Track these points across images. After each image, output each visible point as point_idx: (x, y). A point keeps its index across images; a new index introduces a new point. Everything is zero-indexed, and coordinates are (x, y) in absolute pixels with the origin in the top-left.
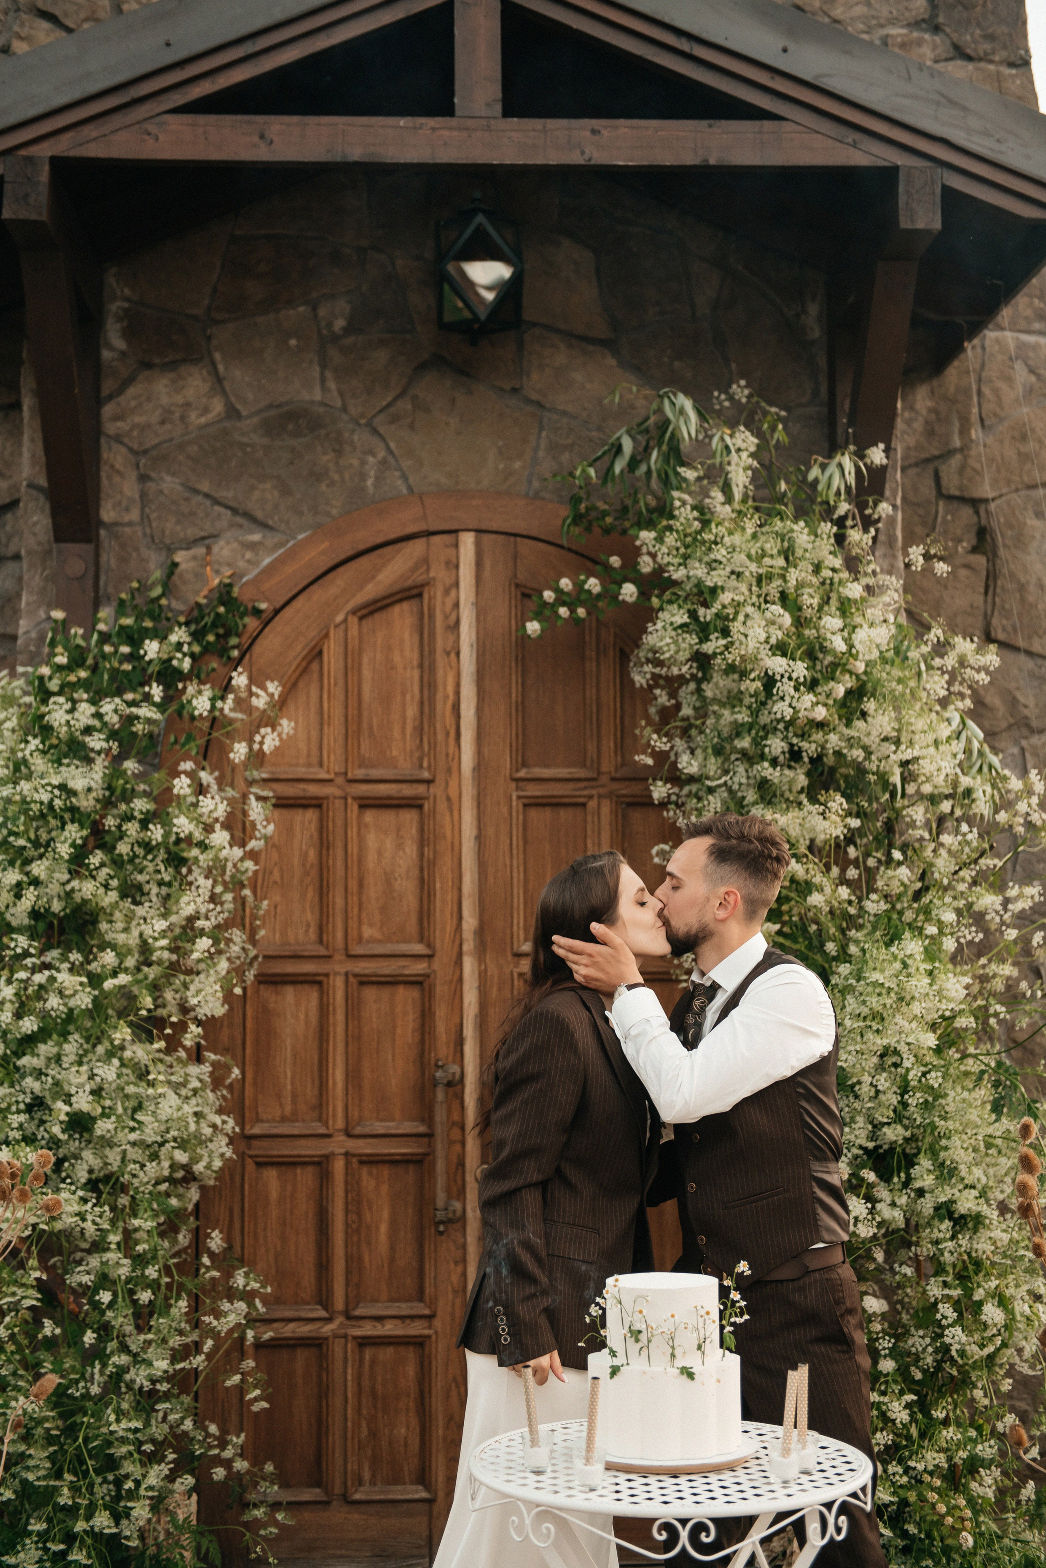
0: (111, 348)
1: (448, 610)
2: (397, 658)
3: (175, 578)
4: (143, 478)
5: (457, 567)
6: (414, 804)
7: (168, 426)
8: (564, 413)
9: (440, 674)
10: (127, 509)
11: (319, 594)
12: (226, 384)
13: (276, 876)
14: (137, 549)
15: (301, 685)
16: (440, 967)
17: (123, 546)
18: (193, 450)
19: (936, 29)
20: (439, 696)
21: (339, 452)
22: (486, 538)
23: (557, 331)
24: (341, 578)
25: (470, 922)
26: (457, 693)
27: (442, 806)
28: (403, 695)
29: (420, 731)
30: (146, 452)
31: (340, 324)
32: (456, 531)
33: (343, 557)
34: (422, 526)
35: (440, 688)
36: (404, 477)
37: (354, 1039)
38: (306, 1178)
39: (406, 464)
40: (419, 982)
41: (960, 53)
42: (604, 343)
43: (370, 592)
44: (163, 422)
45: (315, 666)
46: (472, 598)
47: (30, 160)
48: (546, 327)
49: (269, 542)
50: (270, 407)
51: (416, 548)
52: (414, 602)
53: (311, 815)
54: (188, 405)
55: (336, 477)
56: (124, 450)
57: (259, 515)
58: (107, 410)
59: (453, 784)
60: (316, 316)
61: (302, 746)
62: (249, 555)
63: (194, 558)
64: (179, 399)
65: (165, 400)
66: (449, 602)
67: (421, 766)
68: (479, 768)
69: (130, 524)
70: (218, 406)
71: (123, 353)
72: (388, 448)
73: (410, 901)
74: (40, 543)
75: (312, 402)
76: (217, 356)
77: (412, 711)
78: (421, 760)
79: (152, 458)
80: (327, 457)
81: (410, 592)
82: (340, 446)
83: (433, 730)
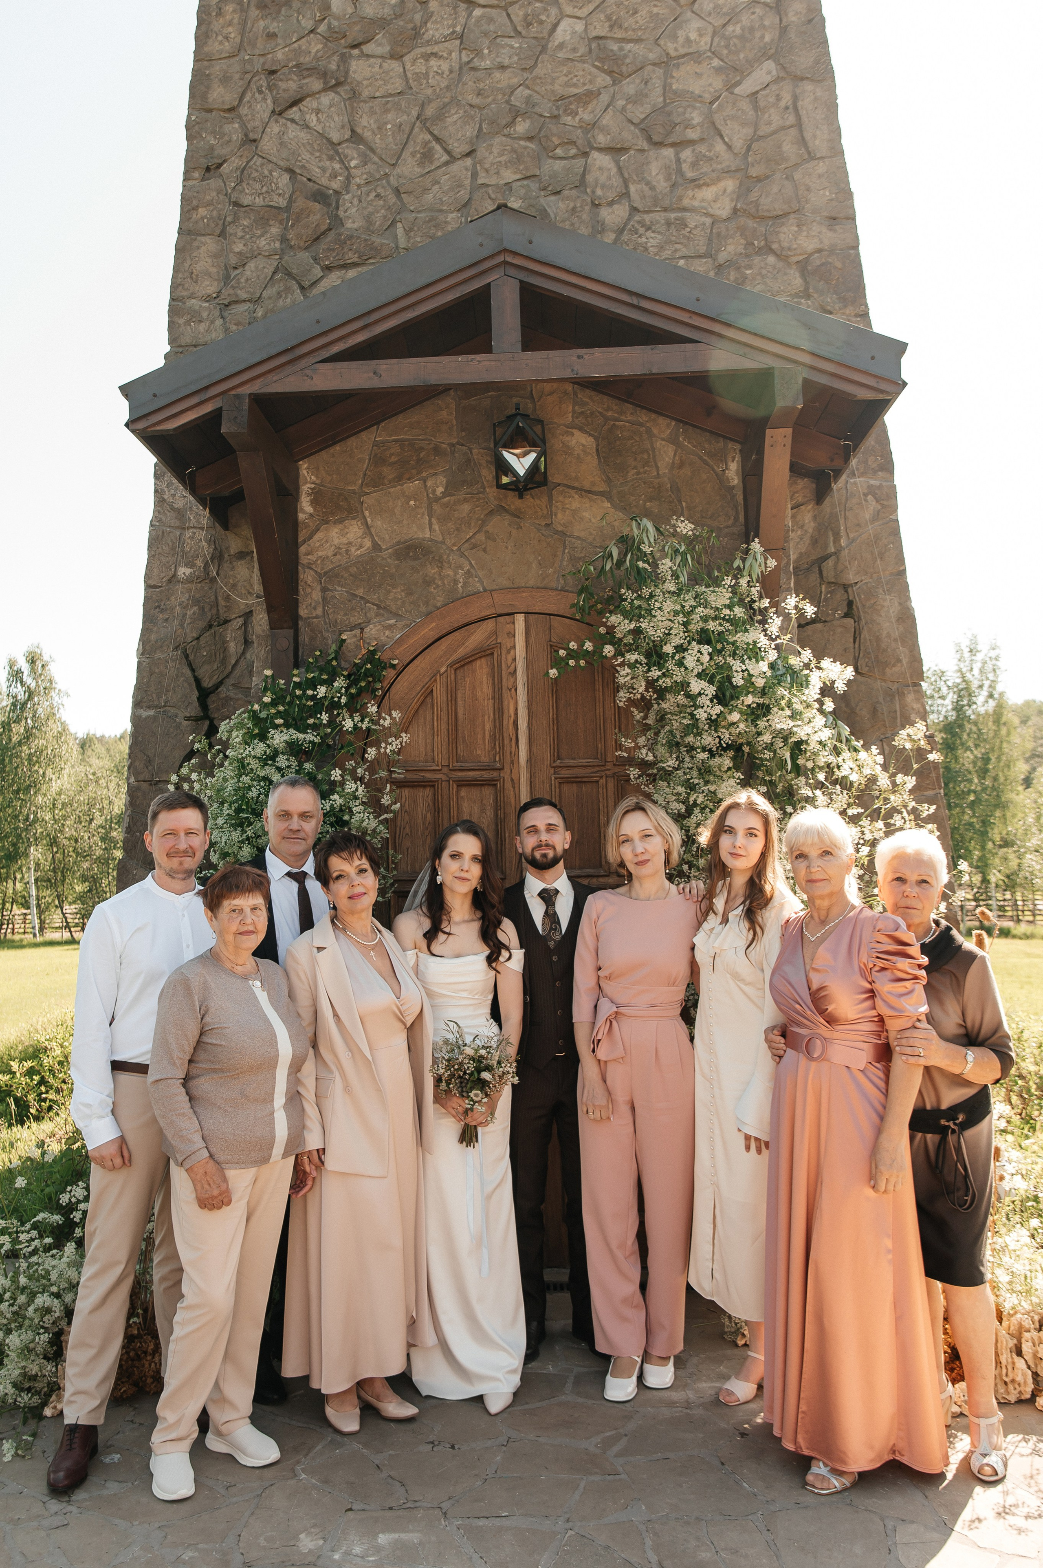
0: (304, 512)
1: (509, 663)
2: (479, 693)
3: (344, 648)
4: (324, 590)
5: (514, 636)
6: (491, 783)
7: (338, 557)
8: (578, 538)
9: (505, 703)
10: (315, 608)
11: (429, 656)
12: (373, 530)
13: (408, 830)
14: (321, 632)
15: (420, 712)
17: (312, 630)
18: (354, 570)
19: (808, 296)
20: (505, 716)
21: (441, 568)
22: (531, 617)
23: (573, 488)
24: (444, 646)
26: (516, 714)
27: (508, 784)
28: (483, 716)
29: (493, 737)
30: (325, 573)
31: (440, 490)
32: (513, 614)
33: (444, 632)
34: (491, 611)
35: (506, 711)
36: (481, 581)
39: (481, 573)
42: (601, 494)
43: (461, 652)
44: (335, 555)
45: (429, 700)
46: (524, 655)
47: (238, 396)
48: (565, 485)
49: (399, 625)
50: (399, 543)
51: (490, 625)
52: (488, 658)
53: (428, 791)
54: (350, 543)
55: (440, 583)
56: (312, 572)
57: (394, 608)
58: (302, 550)
59: (515, 771)
60: (426, 486)
61: (422, 749)
62: (387, 633)
63: (355, 636)
64: (344, 540)
65: (336, 541)
66: (510, 658)
67: (495, 761)
68: (531, 760)
69: (317, 617)
70: (368, 543)
71: (311, 515)
72: (471, 564)
74: (263, 631)
75: (424, 539)
76: (367, 513)
77: (488, 726)
78: (495, 756)
79: (329, 577)
80: (432, 571)
81: (486, 652)
82: (440, 563)
83: (501, 737)
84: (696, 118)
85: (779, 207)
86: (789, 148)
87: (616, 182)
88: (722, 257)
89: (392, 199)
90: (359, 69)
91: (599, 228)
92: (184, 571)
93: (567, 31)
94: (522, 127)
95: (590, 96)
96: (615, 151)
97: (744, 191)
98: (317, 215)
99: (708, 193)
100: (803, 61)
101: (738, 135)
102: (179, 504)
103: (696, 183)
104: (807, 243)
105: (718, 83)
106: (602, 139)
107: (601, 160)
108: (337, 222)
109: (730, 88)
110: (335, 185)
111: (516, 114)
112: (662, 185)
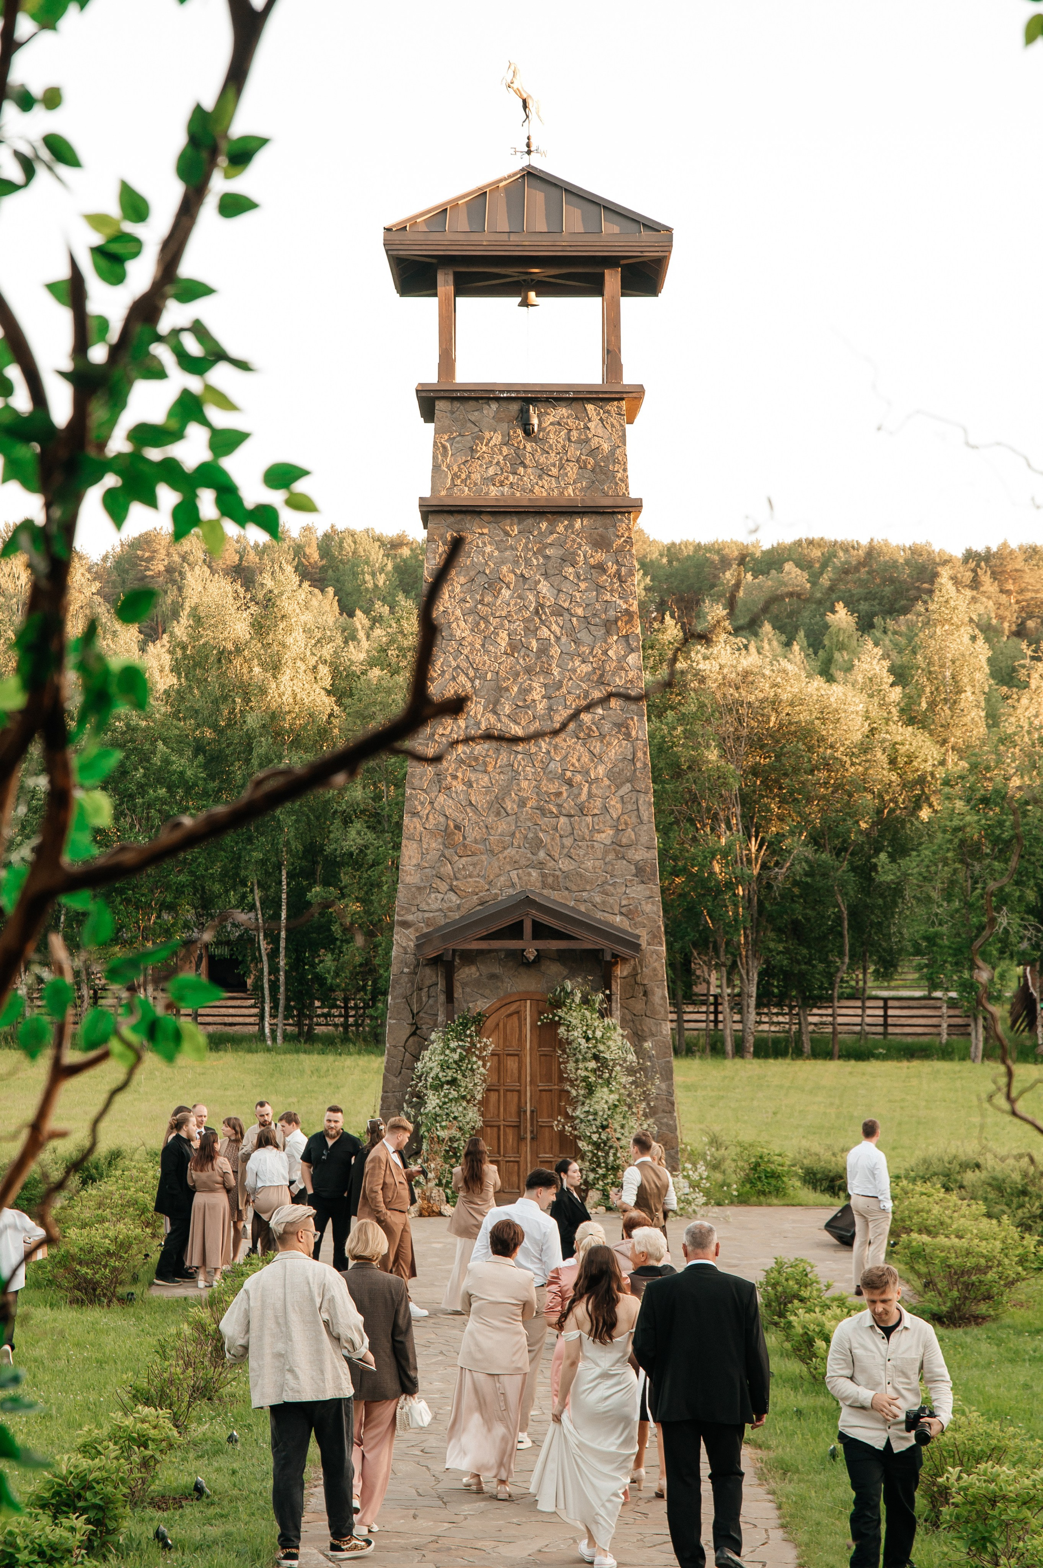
1: (524, 1016)
2: (514, 1025)
4: (463, 988)
5: (526, 1007)
6: (517, 1055)
7: (468, 977)
8: (549, 975)
9: (522, 1029)
10: (460, 995)
11: (498, 1013)
12: (479, 969)
14: (461, 1002)
15: (494, 1031)
16: (522, 1088)
18: (473, 982)
20: (522, 1034)
22: (532, 1001)
23: (548, 957)
24: (503, 1010)
25: (528, 1079)
26: (526, 1033)
27: (523, 1056)
28: (515, 1033)
29: (518, 1041)
30: (463, 983)
31: (503, 956)
32: (526, 1000)
33: (503, 1005)
34: (518, 999)
35: (522, 1032)
36: (516, 988)
37: (505, 1102)
38: (495, 1129)
39: (516, 985)
40: (519, 1091)
41: (643, 882)
43: (509, 1012)
46: (529, 1014)
49: (488, 1002)
50: (488, 973)
51: (517, 1003)
52: (517, 1014)
53: (497, 1057)
54: (472, 973)
55: (502, 988)
57: (486, 996)
58: (456, 975)
62: (484, 1004)
63: (472, 1005)
64: (470, 972)
65: (467, 972)
66: (524, 1014)
67: (518, 1048)
68: (530, 1048)
69: (460, 999)
70: (478, 973)
72: (512, 982)
73: (517, 1075)
74: (442, 1001)
75: (497, 973)
76: (478, 963)
77: (516, 1037)
78: (519, 1046)
80: (500, 984)
81: (518, 1012)
82: (502, 982)
83: (521, 1040)
84: (600, 804)
85: (629, 843)
87: (569, 828)
88: (607, 860)
89: (484, 830)
91: (563, 846)
92: (406, 970)
93: (553, 765)
94: (535, 804)
95: (560, 794)
96: (570, 816)
97: (616, 835)
98: (456, 835)
99: (603, 835)
101: (615, 813)
102: (404, 945)
103: (599, 831)
104: (638, 858)
106: (564, 812)
107: (563, 820)
108: (464, 838)
110: (463, 823)
111: (532, 799)
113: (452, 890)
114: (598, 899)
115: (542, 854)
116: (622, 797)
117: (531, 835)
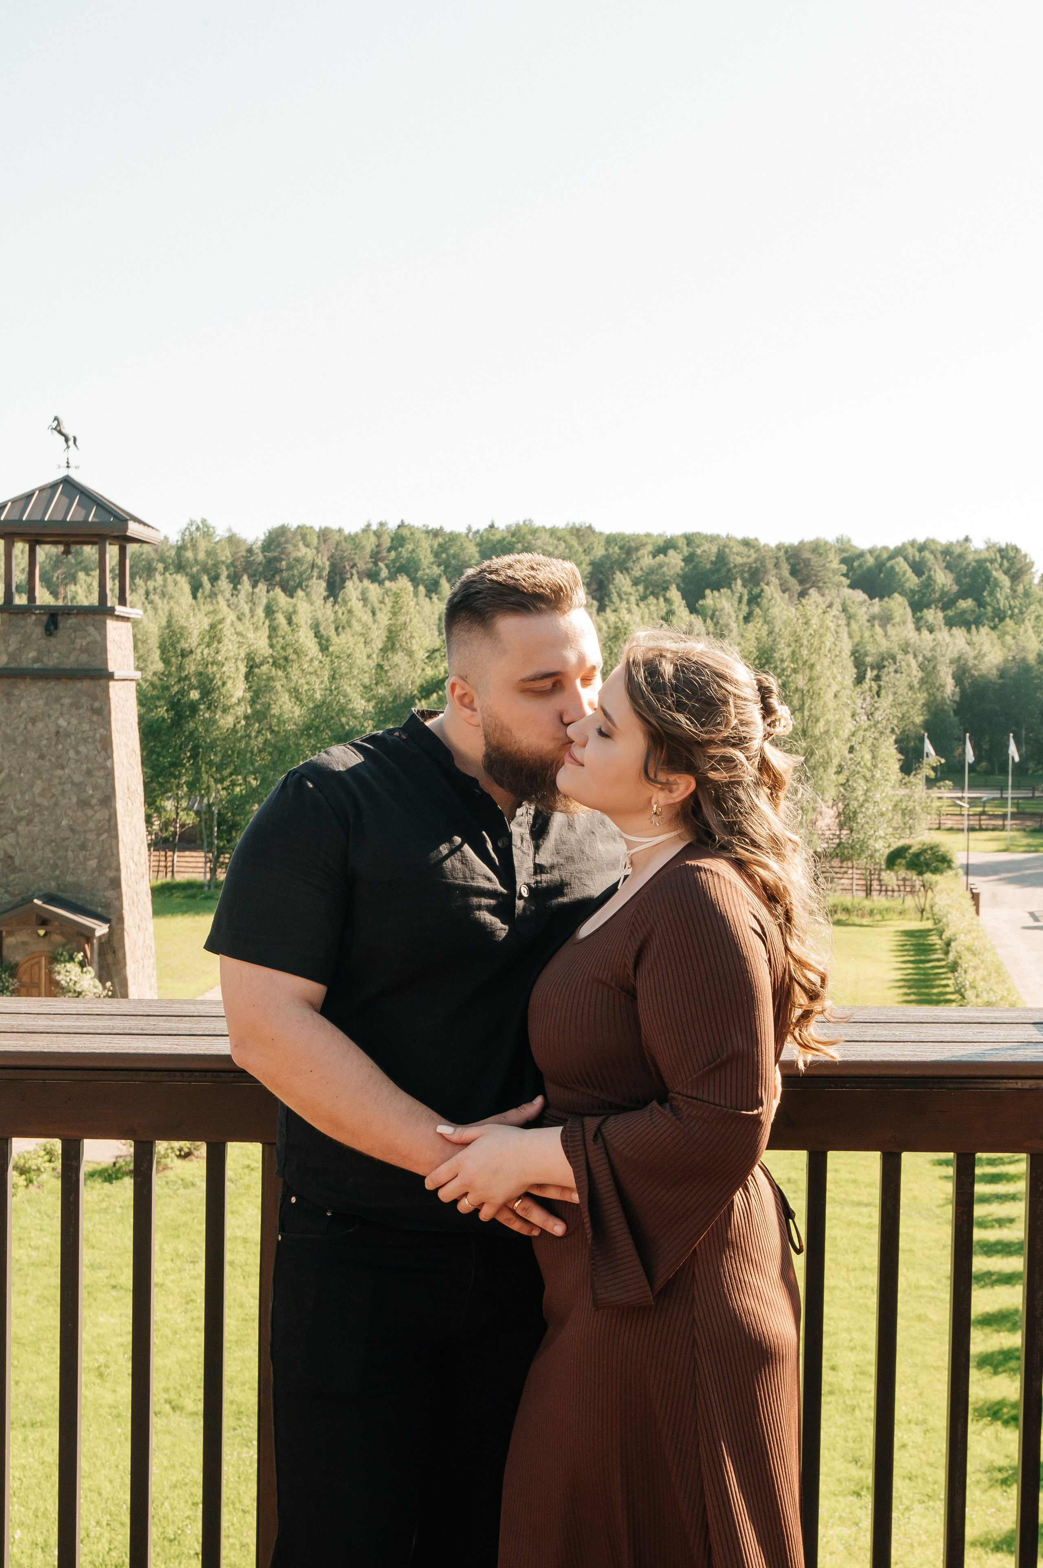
6: (38, 987)
11: (27, 963)
79: (9, 947)
80: (28, 947)
81: (38, 963)
82: (30, 946)
83: (40, 979)
84: (90, 845)
86: (109, 853)
90: (19, 828)
91: (68, 868)
93: (64, 822)
94: (53, 844)
95: (68, 838)
96: (73, 851)
97: (99, 862)
98: (9, 862)
100: (114, 833)
101: (98, 849)
103: (89, 860)
105: (95, 837)
106: (70, 848)
107: (70, 854)
108: (13, 863)
109: (98, 838)
110: (13, 854)
111: (52, 841)
112: (82, 859)
113: (7, 892)
114: (88, 898)
115: (57, 873)
116: (103, 841)
117: (51, 862)
